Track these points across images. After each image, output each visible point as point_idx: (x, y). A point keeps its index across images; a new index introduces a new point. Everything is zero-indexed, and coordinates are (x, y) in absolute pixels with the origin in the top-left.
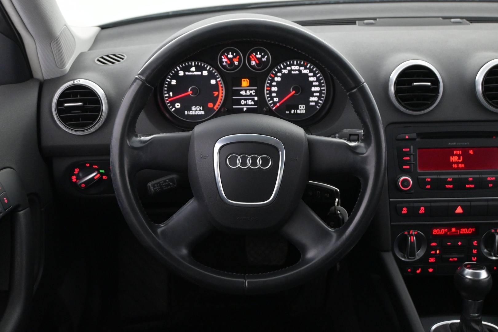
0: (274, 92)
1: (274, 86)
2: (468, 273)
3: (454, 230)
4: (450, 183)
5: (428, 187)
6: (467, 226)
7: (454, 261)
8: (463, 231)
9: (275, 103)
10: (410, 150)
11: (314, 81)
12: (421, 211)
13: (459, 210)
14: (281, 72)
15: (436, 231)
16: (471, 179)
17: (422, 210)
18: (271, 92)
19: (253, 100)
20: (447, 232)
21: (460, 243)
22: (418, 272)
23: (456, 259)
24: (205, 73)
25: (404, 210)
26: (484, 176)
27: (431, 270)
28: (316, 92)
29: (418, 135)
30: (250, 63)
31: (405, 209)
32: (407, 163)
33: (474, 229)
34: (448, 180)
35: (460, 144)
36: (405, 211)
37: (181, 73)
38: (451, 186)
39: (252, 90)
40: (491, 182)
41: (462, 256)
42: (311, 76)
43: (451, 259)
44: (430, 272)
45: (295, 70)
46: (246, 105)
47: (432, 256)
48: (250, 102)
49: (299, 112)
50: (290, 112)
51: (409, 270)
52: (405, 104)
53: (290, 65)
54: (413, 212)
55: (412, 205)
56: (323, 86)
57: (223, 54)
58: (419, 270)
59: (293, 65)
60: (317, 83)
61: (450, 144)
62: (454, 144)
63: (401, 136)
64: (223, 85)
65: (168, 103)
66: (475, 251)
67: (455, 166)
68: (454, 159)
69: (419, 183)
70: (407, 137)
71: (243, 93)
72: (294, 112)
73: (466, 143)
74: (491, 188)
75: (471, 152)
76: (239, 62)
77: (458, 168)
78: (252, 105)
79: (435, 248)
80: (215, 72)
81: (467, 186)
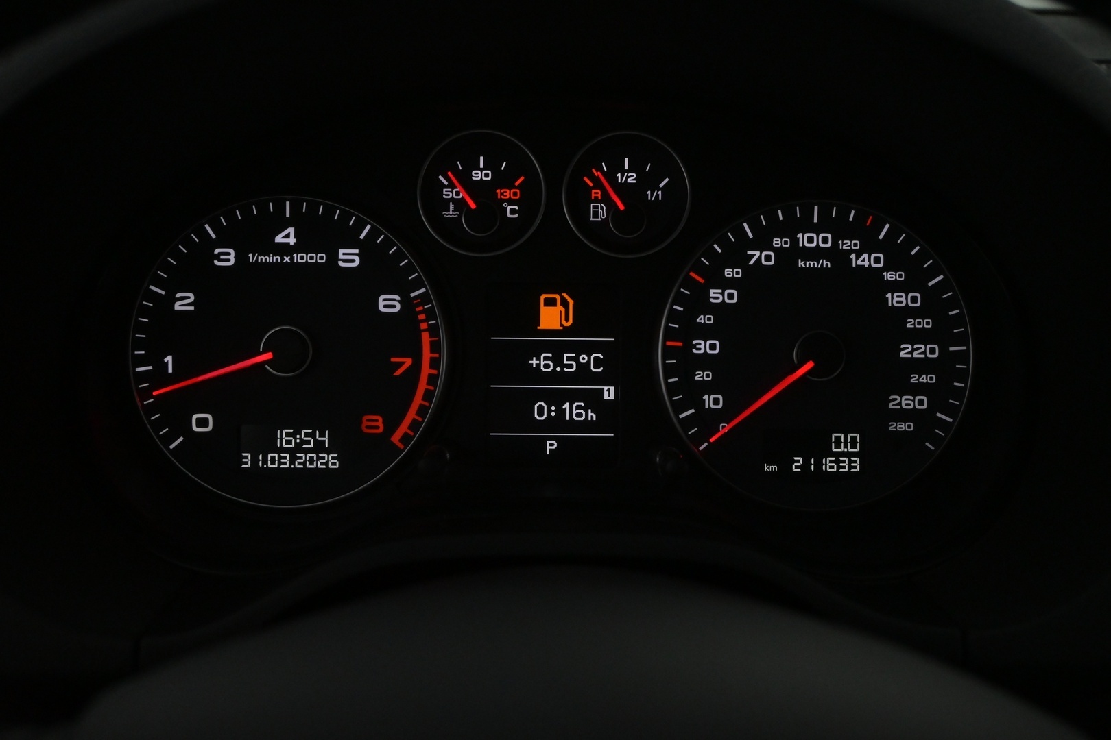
0: (705, 361)
1: (705, 332)
9: (708, 420)
11: (907, 312)
14: (743, 261)
18: (687, 362)
19: (594, 400)
24: (349, 258)
28: (922, 366)
30: (580, 213)
37: (228, 257)
39: (588, 349)
42: (895, 287)
45: (816, 253)
46: (557, 423)
48: (575, 411)
49: (829, 465)
50: (785, 465)
53: (789, 229)
56: (961, 340)
57: (443, 165)
59: (808, 226)
60: (926, 323)
64: (439, 321)
65: (150, 410)
71: (542, 362)
72: (806, 466)
76: (527, 203)
78: (586, 425)
80: (399, 255)
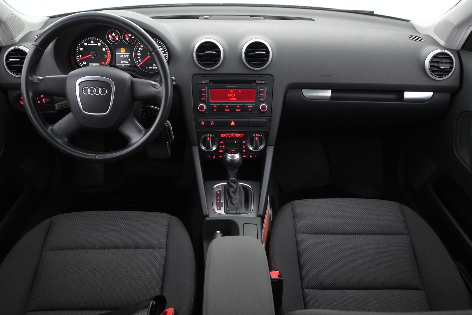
0: (139, 56)
1: (139, 53)
2: (229, 156)
3: (232, 134)
4: (227, 108)
5: (215, 110)
6: (240, 132)
8: (237, 135)
9: (139, 63)
10: (205, 89)
13: (233, 123)
15: (223, 135)
16: (239, 106)
17: (212, 123)
18: (137, 56)
19: (128, 60)
20: (229, 136)
21: (235, 142)
22: (214, 157)
24: (99, 44)
26: (246, 105)
27: (221, 157)
29: (210, 81)
30: (125, 39)
31: (203, 122)
32: (204, 96)
33: (243, 135)
34: (226, 106)
35: (233, 87)
36: (203, 123)
37: (86, 44)
38: (228, 110)
39: (127, 55)
40: (250, 108)
46: (124, 63)
47: (221, 148)
48: (126, 62)
49: (153, 68)
50: (149, 68)
51: (209, 156)
52: (202, 63)
54: (208, 124)
55: (207, 120)
56: (167, 53)
57: (109, 33)
58: (214, 156)
60: (163, 52)
61: (228, 86)
62: (230, 86)
63: (200, 82)
64: (109, 51)
65: (79, 61)
66: (244, 147)
67: (231, 99)
68: (230, 95)
69: (210, 108)
70: (204, 82)
71: (122, 56)
72: (151, 68)
73: (236, 87)
74: (250, 111)
75: (240, 91)
76: (119, 38)
77: (232, 100)
78: (127, 63)
79: (222, 145)
80: (105, 44)
81: (236, 110)
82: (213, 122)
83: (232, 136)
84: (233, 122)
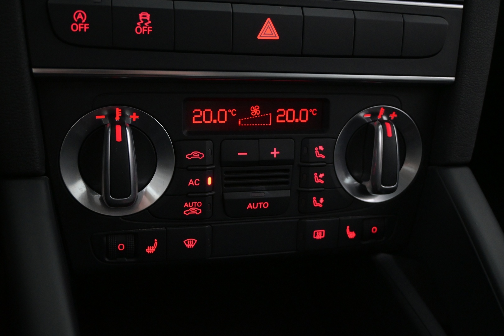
3: (255, 111)
7: (260, 211)
12: (142, 25)
13: (268, 31)
20: (236, 119)
22: (150, 250)
23: (265, 205)
25: (80, 21)
27: (190, 244)
31: (80, 15)
33: (314, 112)
41: (286, 193)
43: (250, 206)
44: (190, 249)
51: (121, 247)
58: (152, 245)
66: (319, 178)
79: (199, 170)
82: (148, 16)
83: (257, 120)
84: (269, 20)
